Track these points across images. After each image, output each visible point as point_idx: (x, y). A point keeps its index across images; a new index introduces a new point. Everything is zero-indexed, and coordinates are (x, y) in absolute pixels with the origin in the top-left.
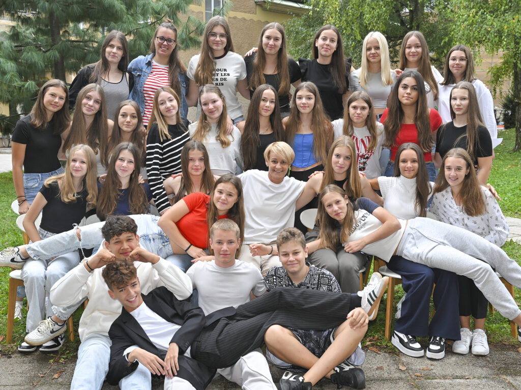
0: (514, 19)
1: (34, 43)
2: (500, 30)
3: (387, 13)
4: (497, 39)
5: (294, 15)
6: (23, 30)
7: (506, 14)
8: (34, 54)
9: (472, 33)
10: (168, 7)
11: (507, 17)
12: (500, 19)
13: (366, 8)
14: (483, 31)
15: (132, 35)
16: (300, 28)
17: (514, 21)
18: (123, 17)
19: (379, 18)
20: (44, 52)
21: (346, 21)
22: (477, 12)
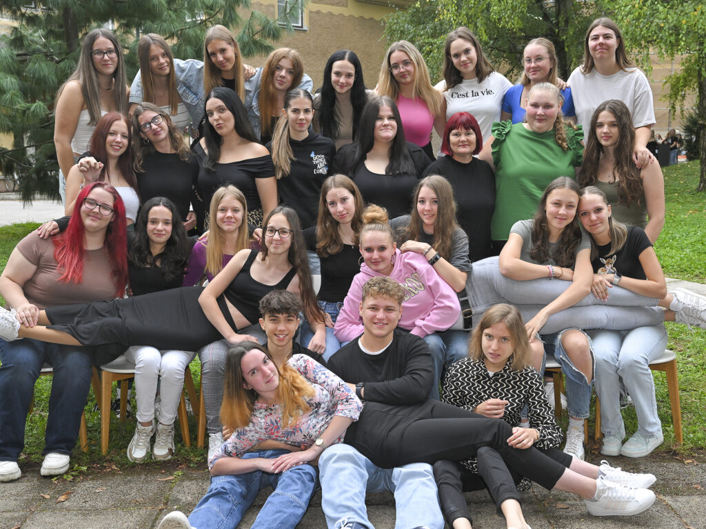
0: (695, 10)
1: (45, 50)
2: (677, 25)
3: (524, 4)
4: (672, 39)
5: (397, 9)
6: (30, 31)
7: (685, 4)
8: (43, 65)
9: (638, 30)
11: (686, 8)
12: (677, 11)
14: (653, 27)
15: (176, 38)
16: (406, 25)
17: (696, 13)
18: (163, 13)
19: (513, 10)
20: (58, 62)
21: (467, 15)
22: (645, 2)
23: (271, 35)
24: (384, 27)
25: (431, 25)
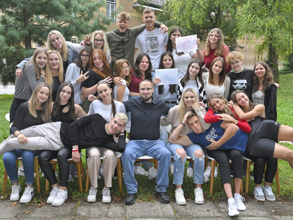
0: (271, 20)
1: (14, 26)
2: (264, 26)
3: (204, 15)
4: (262, 31)
6: (8, 18)
7: (267, 18)
8: (15, 31)
9: (249, 27)
10: (89, 8)
11: (267, 19)
12: (264, 20)
13: (193, 12)
14: (255, 26)
15: (68, 23)
17: (271, 21)
18: (64, 13)
19: (200, 17)
20: (20, 30)
21: (183, 18)
22: (252, 16)
23: (106, 23)
25: (167, 22)
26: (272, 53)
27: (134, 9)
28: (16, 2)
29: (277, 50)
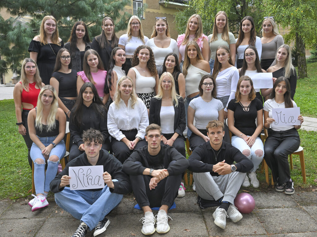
0: (296, 10)
2: (289, 16)
3: (229, 8)
4: (287, 21)
5: (180, 10)
6: (38, 21)
7: (292, 7)
10: (114, 8)
11: (293, 9)
12: (289, 10)
14: (280, 16)
15: (95, 23)
16: (183, 17)
18: (90, 14)
21: (208, 12)
22: (277, 7)
24: (174, 18)
26: (299, 42)
27: (161, 6)
28: (43, 5)
29: (304, 39)
